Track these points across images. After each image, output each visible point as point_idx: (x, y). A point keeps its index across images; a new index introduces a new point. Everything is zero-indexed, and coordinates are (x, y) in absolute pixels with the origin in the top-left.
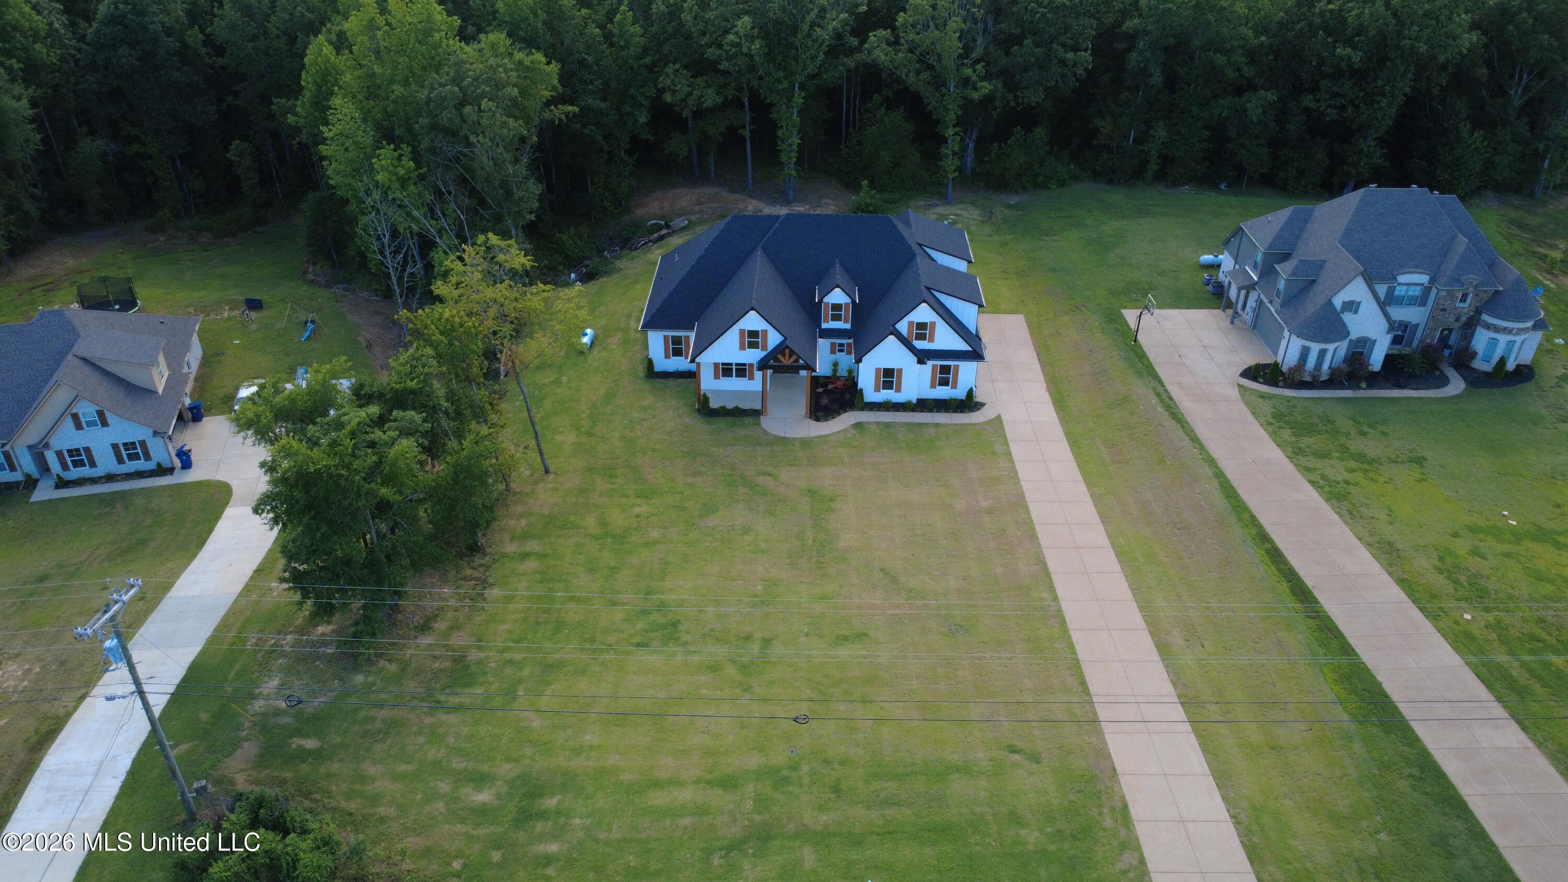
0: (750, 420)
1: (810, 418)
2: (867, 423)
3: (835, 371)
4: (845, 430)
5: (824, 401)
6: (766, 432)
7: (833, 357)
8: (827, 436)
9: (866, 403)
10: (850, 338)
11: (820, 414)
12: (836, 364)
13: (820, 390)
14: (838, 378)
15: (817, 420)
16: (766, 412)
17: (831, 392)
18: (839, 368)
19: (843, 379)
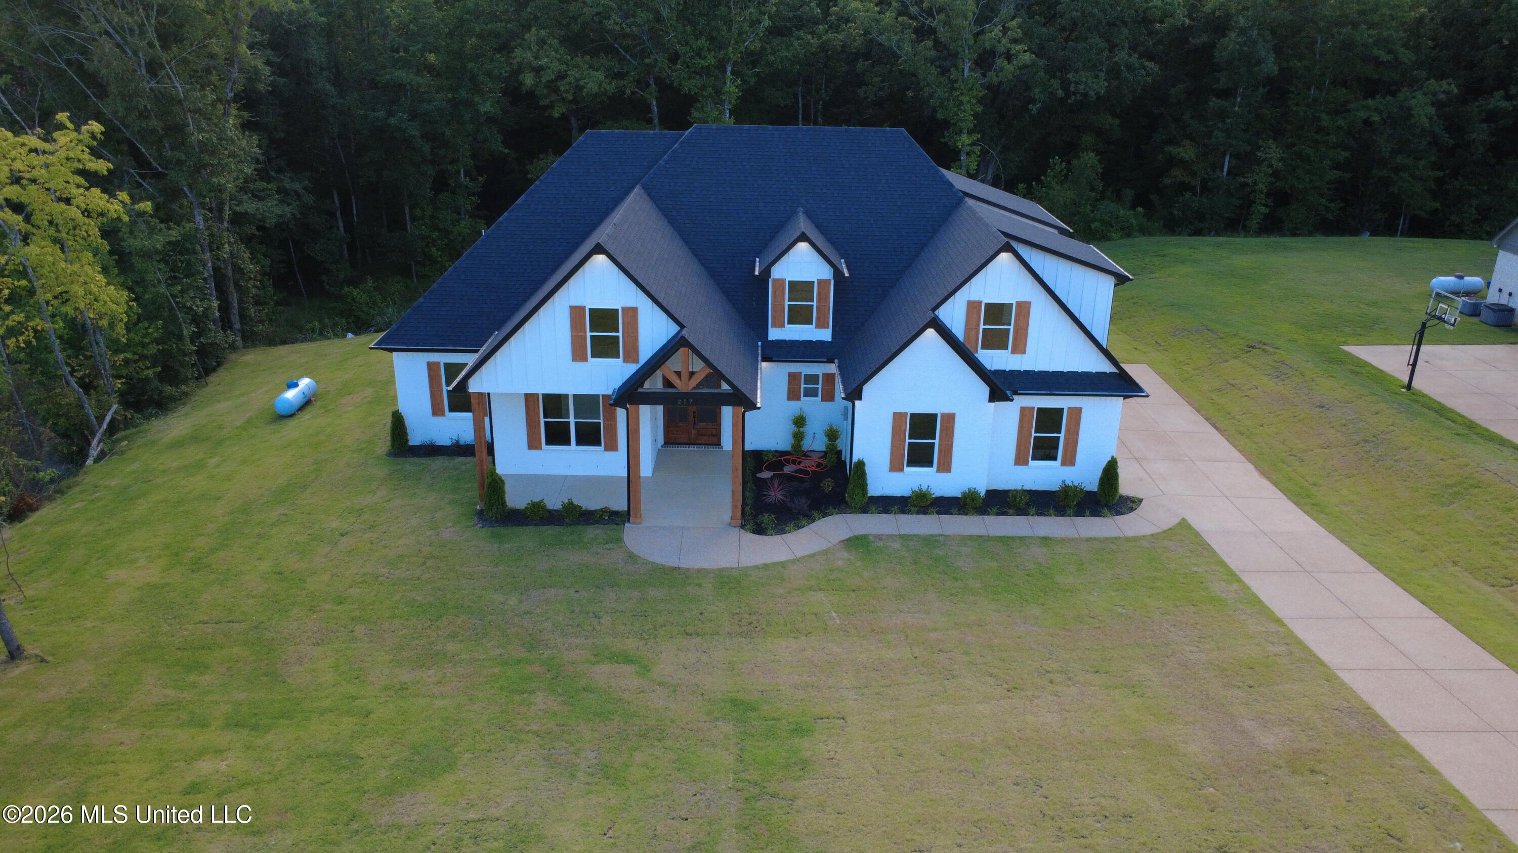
0: (598, 531)
1: (742, 527)
2: (879, 537)
3: (798, 437)
4: (826, 552)
5: (776, 495)
6: (632, 557)
7: (794, 408)
8: (783, 565)
9: (872, 498)
10: (831, 361)
11: (767, 518)
12: (800, 421)
13: (766, 475)
14: (806, 455)
15: (760, 530)
16: (638, 515)
17: (790, 478)
18: (809, 429)
19: (815, 457)
